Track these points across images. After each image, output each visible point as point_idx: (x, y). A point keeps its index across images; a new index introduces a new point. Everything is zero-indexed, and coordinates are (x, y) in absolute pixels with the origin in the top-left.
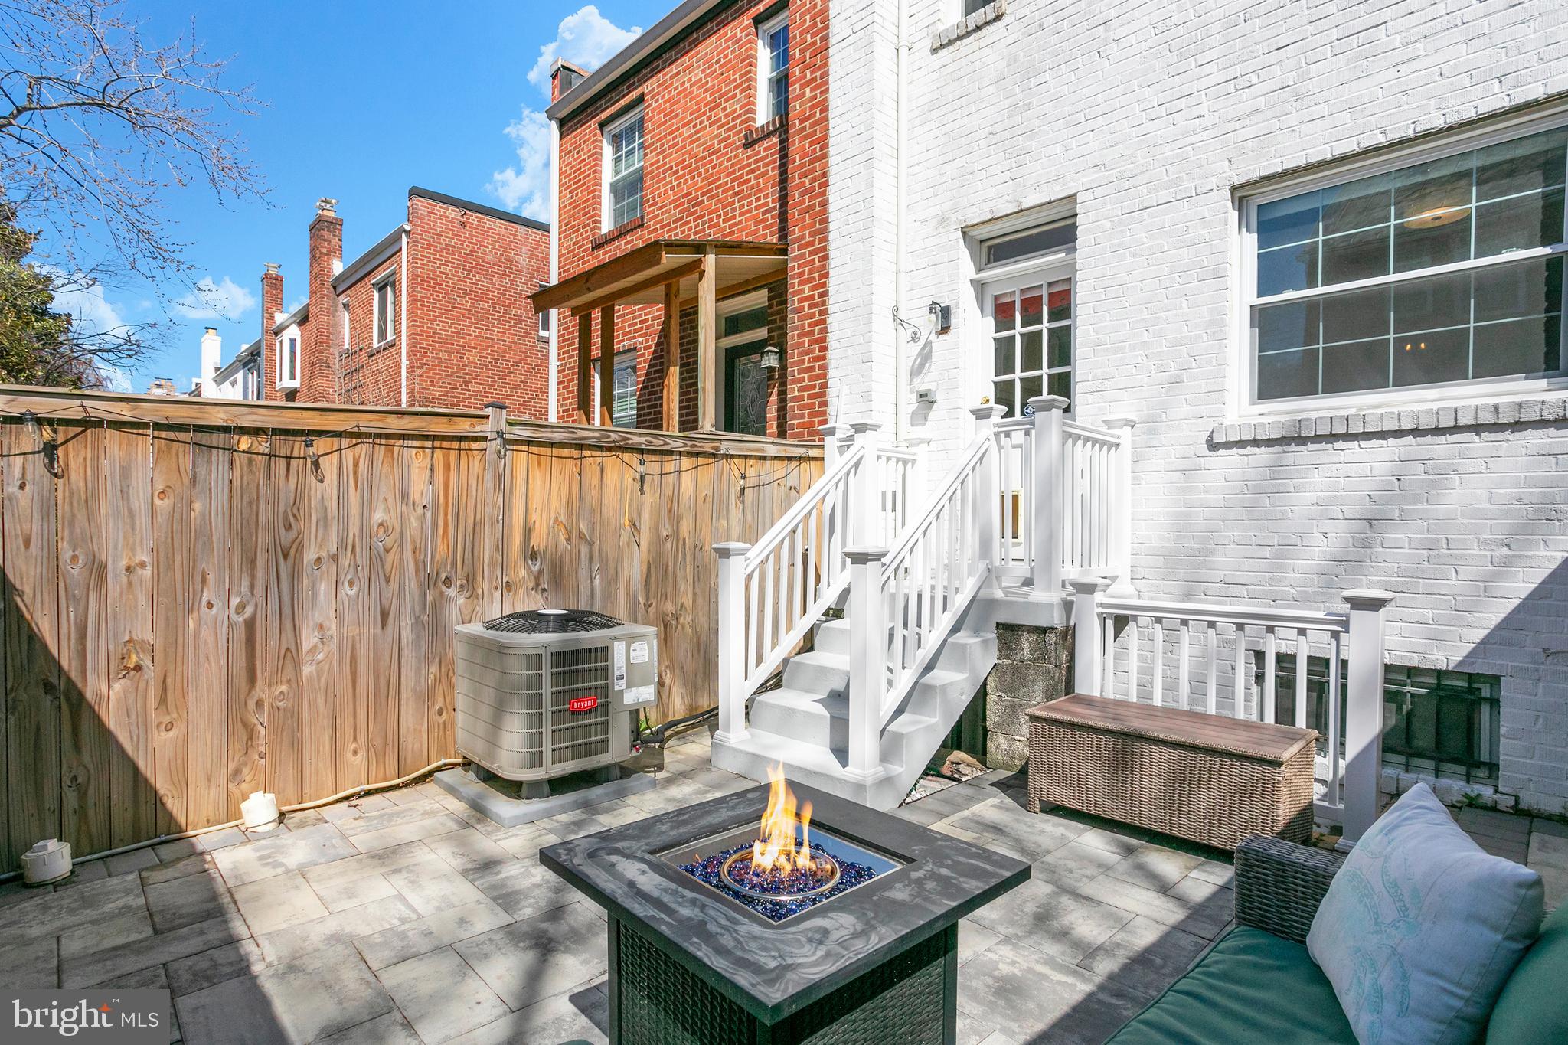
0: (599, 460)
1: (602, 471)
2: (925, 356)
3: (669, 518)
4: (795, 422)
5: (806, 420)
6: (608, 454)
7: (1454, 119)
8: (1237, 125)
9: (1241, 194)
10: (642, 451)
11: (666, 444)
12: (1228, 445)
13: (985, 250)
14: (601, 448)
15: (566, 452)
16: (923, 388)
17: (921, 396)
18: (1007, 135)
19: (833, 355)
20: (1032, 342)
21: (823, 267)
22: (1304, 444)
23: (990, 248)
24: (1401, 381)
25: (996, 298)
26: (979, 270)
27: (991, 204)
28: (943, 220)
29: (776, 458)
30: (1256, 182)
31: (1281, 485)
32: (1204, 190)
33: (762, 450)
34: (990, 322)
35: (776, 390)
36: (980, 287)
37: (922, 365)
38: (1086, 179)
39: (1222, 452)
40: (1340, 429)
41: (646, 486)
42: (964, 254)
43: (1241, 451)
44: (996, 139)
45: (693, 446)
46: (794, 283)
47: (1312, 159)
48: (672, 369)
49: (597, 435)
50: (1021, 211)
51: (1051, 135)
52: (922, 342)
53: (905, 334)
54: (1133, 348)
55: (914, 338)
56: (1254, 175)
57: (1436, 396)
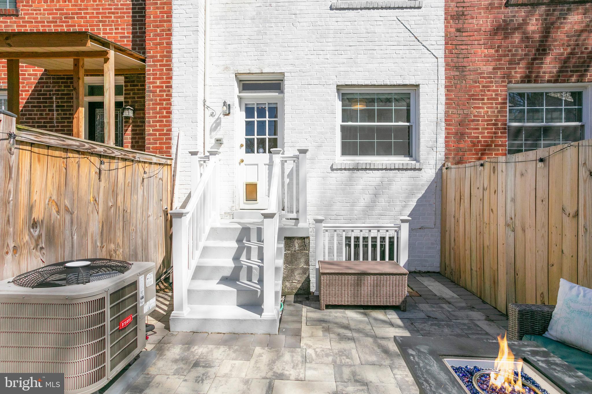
0: (77, 160)
1: (79, 166)
2: (218, 124)
3: (112, 196)
4: (151, 146)
5: (158, 145)
6: (83, 156)
7: (392, 83)
8: (338, 66)
9: (339, 88)
10: (100, 156)
11: (113, 153)
12: (337, 169)
13: (241, 85)
14: (78, 152)
15: (57, 153)
16: (218, 137)
17: (217, 140)
18: (256, 41)
19: (175, 117)
20: (261, 124)
21: (169, 74)
22: (358, 171)
23: (243, 84)
24: (378, 154)
25: (246, 104)
26: (240, 92)
27: (249, 67)
28: (227, 68)
29: (155, 163)
30: (344, 86)
31: (353, 183)
32: (329, 84)
33: (151, 159)
34: (244, 114)
35: (130, 128)
36: (240, 98)
37: (216, 127)
38: (290, 68)
39: (335, 172)
40: (368, 167)
41: (102, 177)
42: (236, 84)
43: (341, 172)
44: (251, 42)
45: (125, 155)
46: (149, 78)
47: (360, 83)
48: (80, 108)
49: (77, 144)
50: (262, 73)
51: (274, 48)
52: (216, 117)
53: (208, 112)
54: (306, 133)
55: (212, 115)
56: (343, 83)
57: (387, 159)
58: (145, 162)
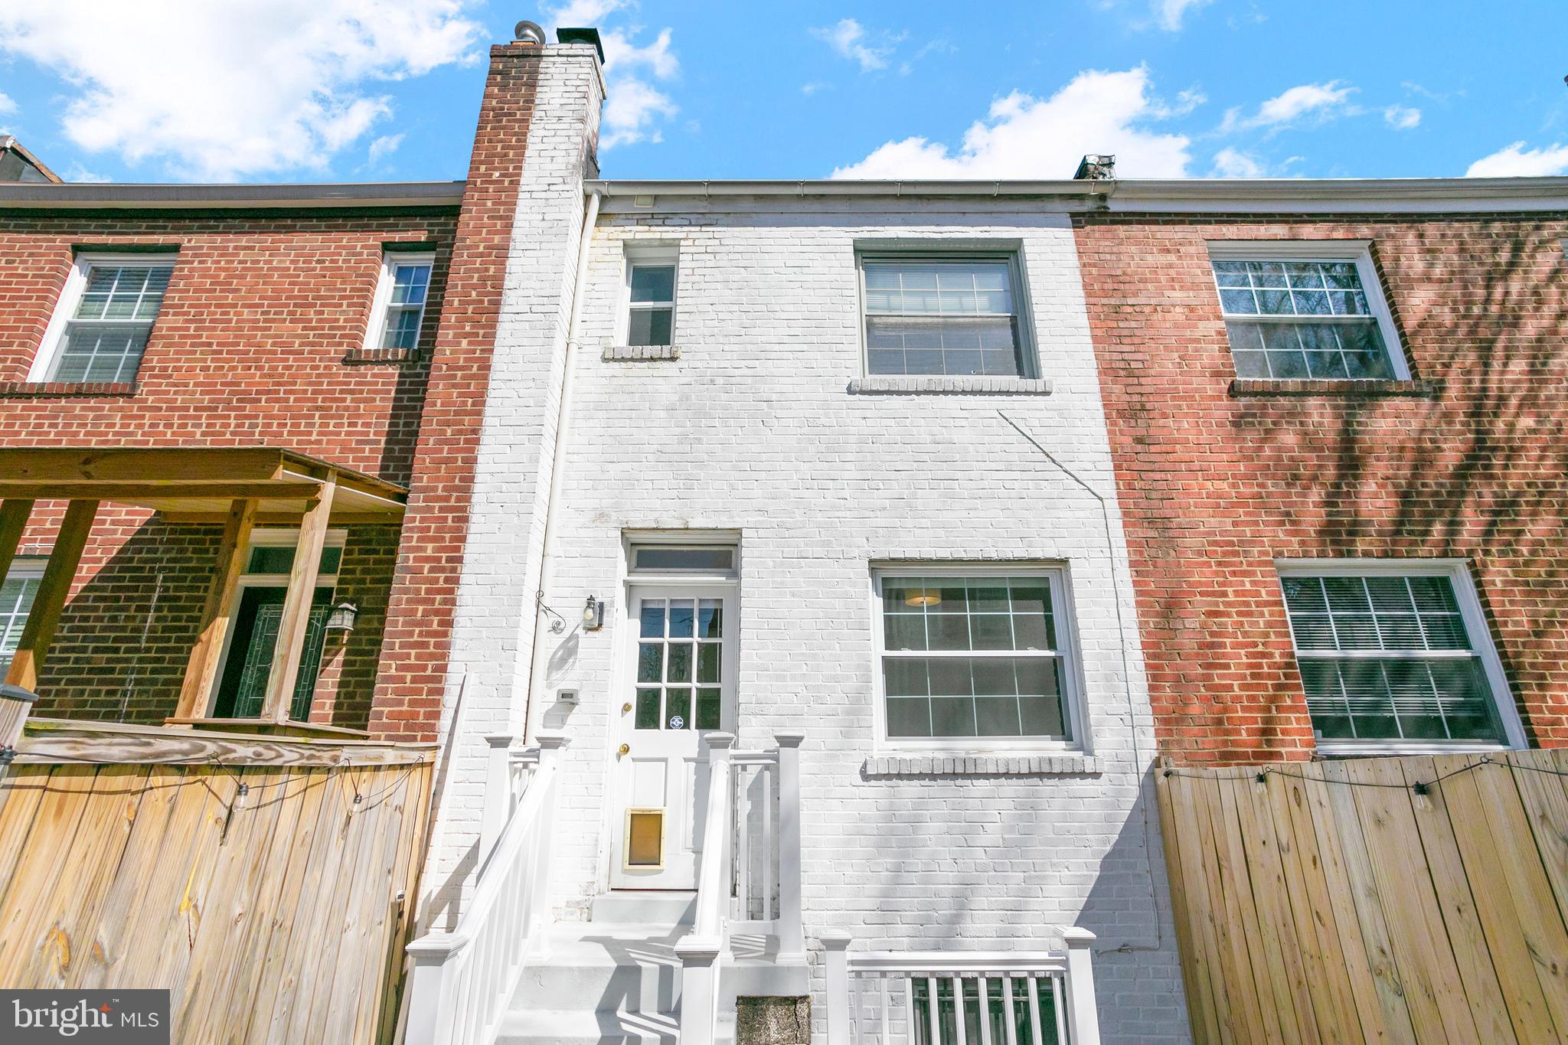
0: (173, 791)
1: (172, 811)
2: (569, 650)
3: (250, 884)
4: (386, 710)
5: (405, 708)
6: (191, 779)
7: (1002, 555)
8: (872, 514)
9: (875, 566)
10: (240, 769)
11: (280, 756)
12: (878, 777)
13: (635, 554)
14: (180, 769)
15: (119, 782)
16: (567, 686)
17: (563, 696)
18: (676, 457)
19: (460, 634)
20: (680, 654)
21: (459, 529)
22: (935, 780)
23: (639, 551)
24: (984, 732)
25: (644, 602)
26: (630, 572)
27: (657, 515)
28: (602, 515)
29: (391, 767)
30: (886, 561)
31: (921, 815)
32: (849, 556)
33: (381, 757)
34: (636, 624)
35: (340, 658)
36: (630, 587)
37: (563, 661)
38: (754, 519)
39: (873, 783)
40: (960, 770)
41: (232, 830)
42: (621, 553)
43: (889, 783)
44: (664, 457)
45: (311, 757)
46: (409, 538)
47: (924, 556)
48: (219, 620)
49: (186, 746)
50: (687, 529)
51: (719, 472)
52: (566, 634)
53: (546, 622)
54: (794, 678)
55: (556, 628)
56: (885, 556)
58: (362, 769)
